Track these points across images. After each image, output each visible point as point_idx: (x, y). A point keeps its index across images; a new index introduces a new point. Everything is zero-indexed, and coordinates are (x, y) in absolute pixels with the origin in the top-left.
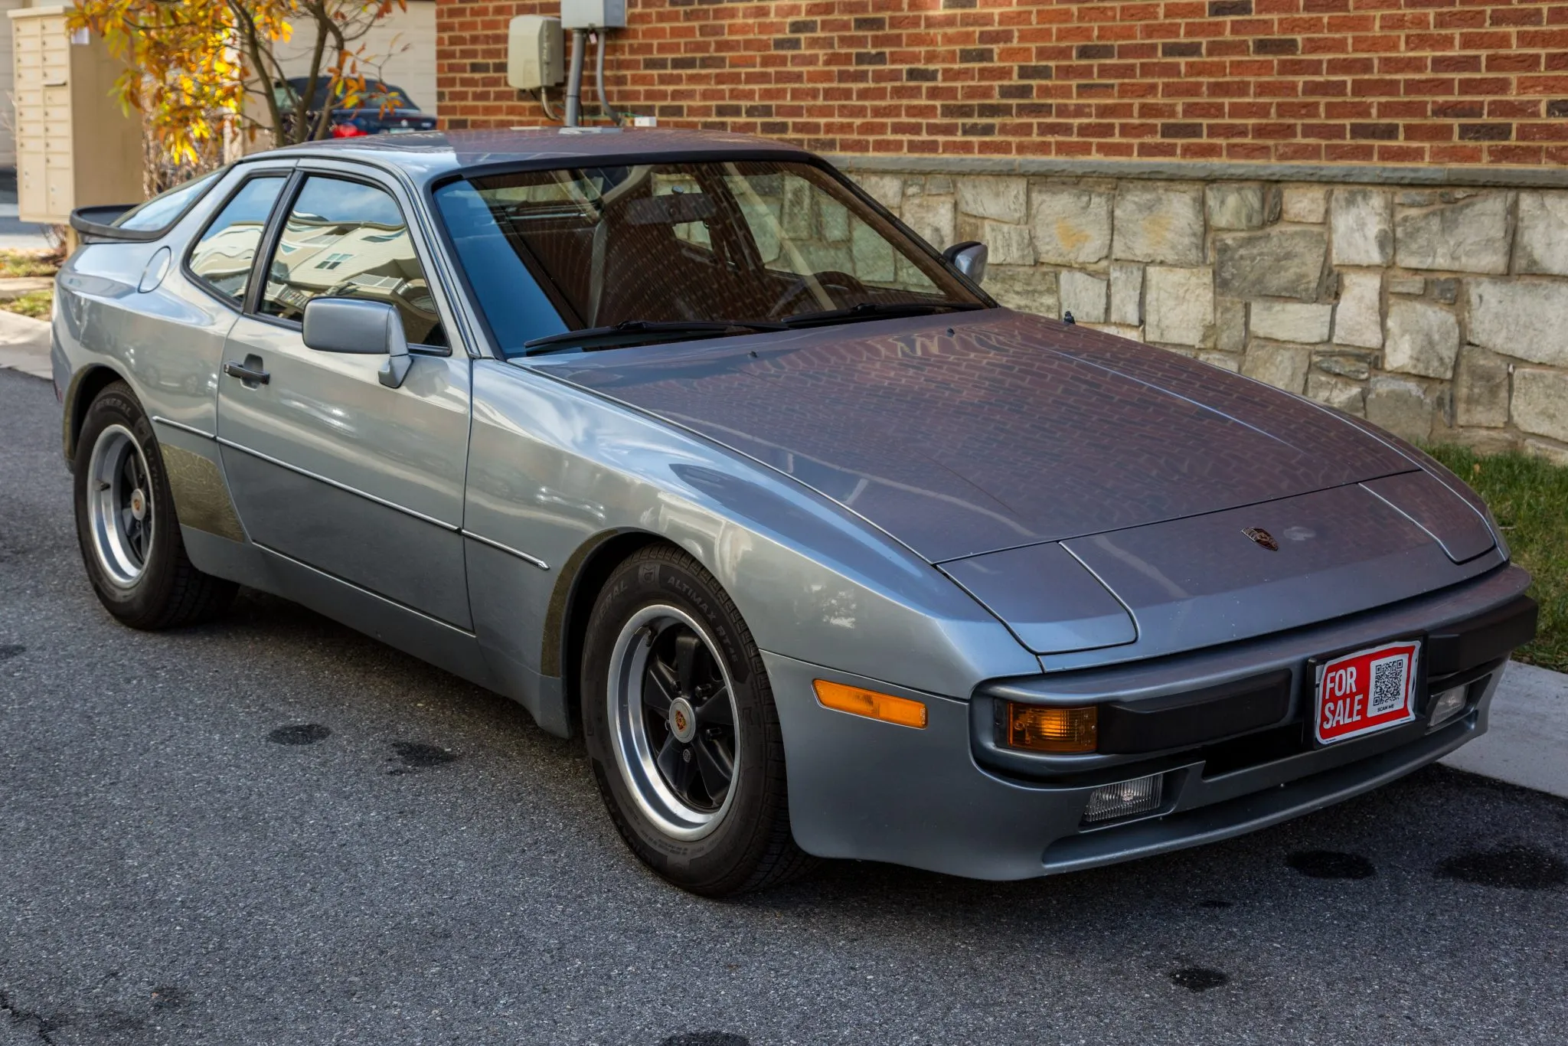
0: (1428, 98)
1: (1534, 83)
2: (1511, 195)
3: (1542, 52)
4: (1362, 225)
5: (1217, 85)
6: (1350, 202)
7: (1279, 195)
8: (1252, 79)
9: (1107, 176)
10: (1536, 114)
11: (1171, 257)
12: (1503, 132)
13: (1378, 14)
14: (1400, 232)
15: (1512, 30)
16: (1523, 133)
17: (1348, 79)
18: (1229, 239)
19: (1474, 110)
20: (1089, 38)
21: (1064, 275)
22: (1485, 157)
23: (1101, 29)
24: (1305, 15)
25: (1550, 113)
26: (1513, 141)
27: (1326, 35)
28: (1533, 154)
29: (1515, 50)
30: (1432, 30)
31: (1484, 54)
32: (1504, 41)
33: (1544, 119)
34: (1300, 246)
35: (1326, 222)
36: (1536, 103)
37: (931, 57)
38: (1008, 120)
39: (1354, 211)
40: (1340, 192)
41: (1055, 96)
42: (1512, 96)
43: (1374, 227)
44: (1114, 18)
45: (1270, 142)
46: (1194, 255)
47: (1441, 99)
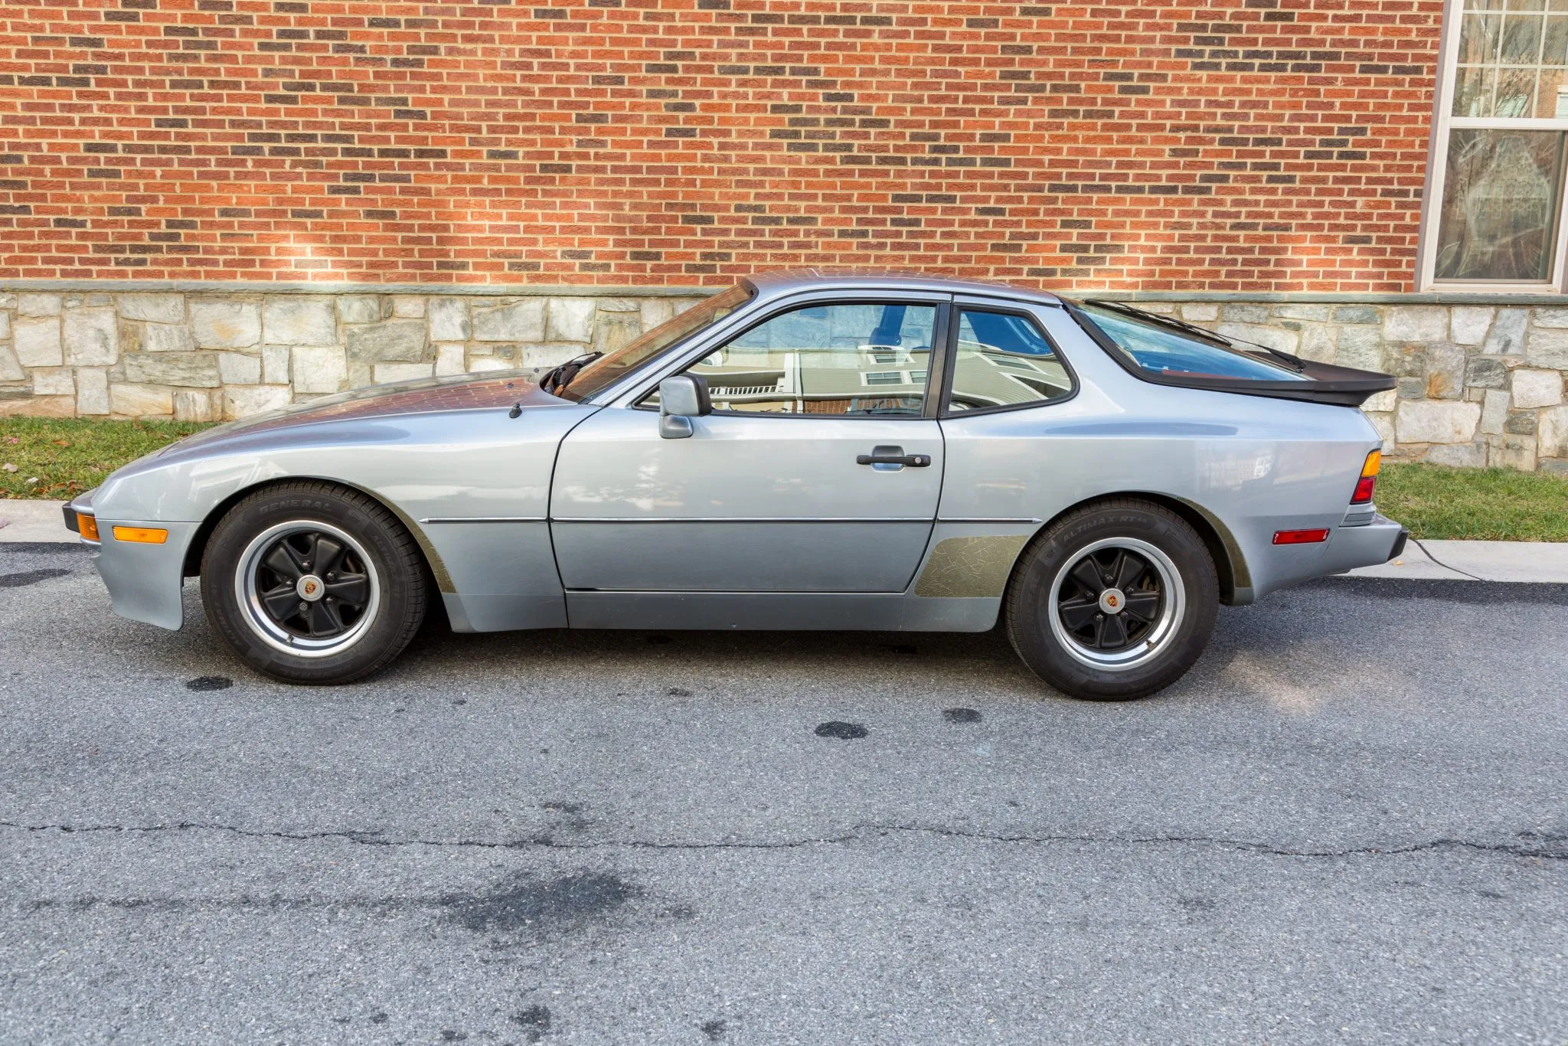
0: (488, 248)
1: (553, 241)
2: (545, 299)
3: (557, 225)
4: (450, 319)
5: (337, 236)
6: (442, 305)
7: (391, 302)
8: (364, 234)
9: (255, 292)
10: (555, 257)
11: (311, 341)
12: (536, 267)
13: (452, 199)
14: (475, 322)
15: (539, 212)
16: (547, 267)
17: (434, 236)
18: (356, 329)
19: (518, 255)
20: (229, 203)
21: (222, 356)
22: (525, 280)
23: (238, 198)
24: (401, 197)
25: (562, 257)
26: (541, 271)
27: (416, 209)
28: (554, 278)
29: (540, 223)
30: (488, 210)
31: (522, 224)
32: (534, 217)
33: (559, 260)
34: (407, 331)
35: (426, 317)
36: (555, 251)
37: (78, 211)
38: (159, 256)
39: (444, 310)
40: (434, 299)
41: (202, 240)
42: (540, 247)
43: (458, 319)
44: (249, 191)
45: (380, 272)
46: (329, 339)
47: (495, 248)
